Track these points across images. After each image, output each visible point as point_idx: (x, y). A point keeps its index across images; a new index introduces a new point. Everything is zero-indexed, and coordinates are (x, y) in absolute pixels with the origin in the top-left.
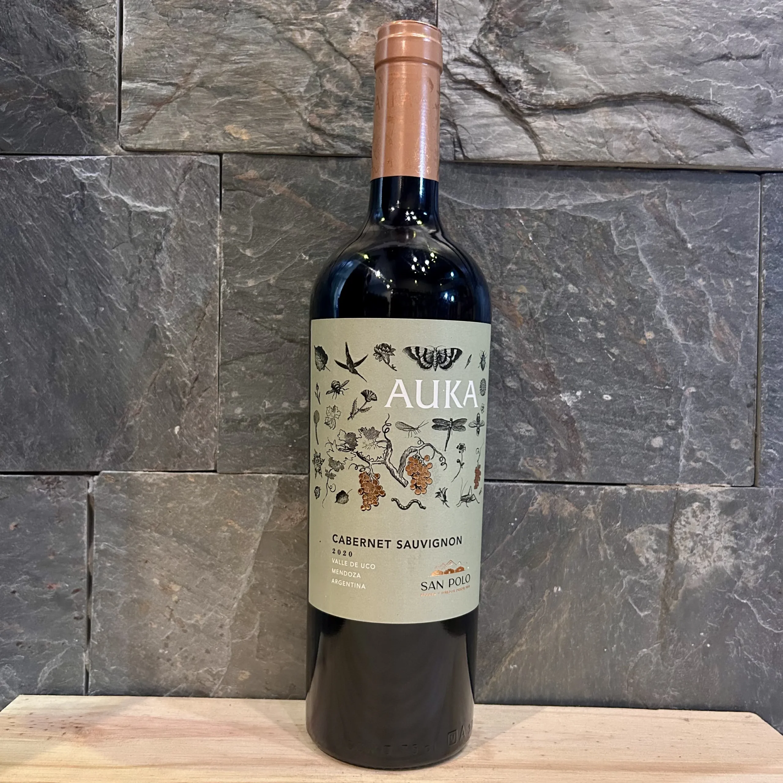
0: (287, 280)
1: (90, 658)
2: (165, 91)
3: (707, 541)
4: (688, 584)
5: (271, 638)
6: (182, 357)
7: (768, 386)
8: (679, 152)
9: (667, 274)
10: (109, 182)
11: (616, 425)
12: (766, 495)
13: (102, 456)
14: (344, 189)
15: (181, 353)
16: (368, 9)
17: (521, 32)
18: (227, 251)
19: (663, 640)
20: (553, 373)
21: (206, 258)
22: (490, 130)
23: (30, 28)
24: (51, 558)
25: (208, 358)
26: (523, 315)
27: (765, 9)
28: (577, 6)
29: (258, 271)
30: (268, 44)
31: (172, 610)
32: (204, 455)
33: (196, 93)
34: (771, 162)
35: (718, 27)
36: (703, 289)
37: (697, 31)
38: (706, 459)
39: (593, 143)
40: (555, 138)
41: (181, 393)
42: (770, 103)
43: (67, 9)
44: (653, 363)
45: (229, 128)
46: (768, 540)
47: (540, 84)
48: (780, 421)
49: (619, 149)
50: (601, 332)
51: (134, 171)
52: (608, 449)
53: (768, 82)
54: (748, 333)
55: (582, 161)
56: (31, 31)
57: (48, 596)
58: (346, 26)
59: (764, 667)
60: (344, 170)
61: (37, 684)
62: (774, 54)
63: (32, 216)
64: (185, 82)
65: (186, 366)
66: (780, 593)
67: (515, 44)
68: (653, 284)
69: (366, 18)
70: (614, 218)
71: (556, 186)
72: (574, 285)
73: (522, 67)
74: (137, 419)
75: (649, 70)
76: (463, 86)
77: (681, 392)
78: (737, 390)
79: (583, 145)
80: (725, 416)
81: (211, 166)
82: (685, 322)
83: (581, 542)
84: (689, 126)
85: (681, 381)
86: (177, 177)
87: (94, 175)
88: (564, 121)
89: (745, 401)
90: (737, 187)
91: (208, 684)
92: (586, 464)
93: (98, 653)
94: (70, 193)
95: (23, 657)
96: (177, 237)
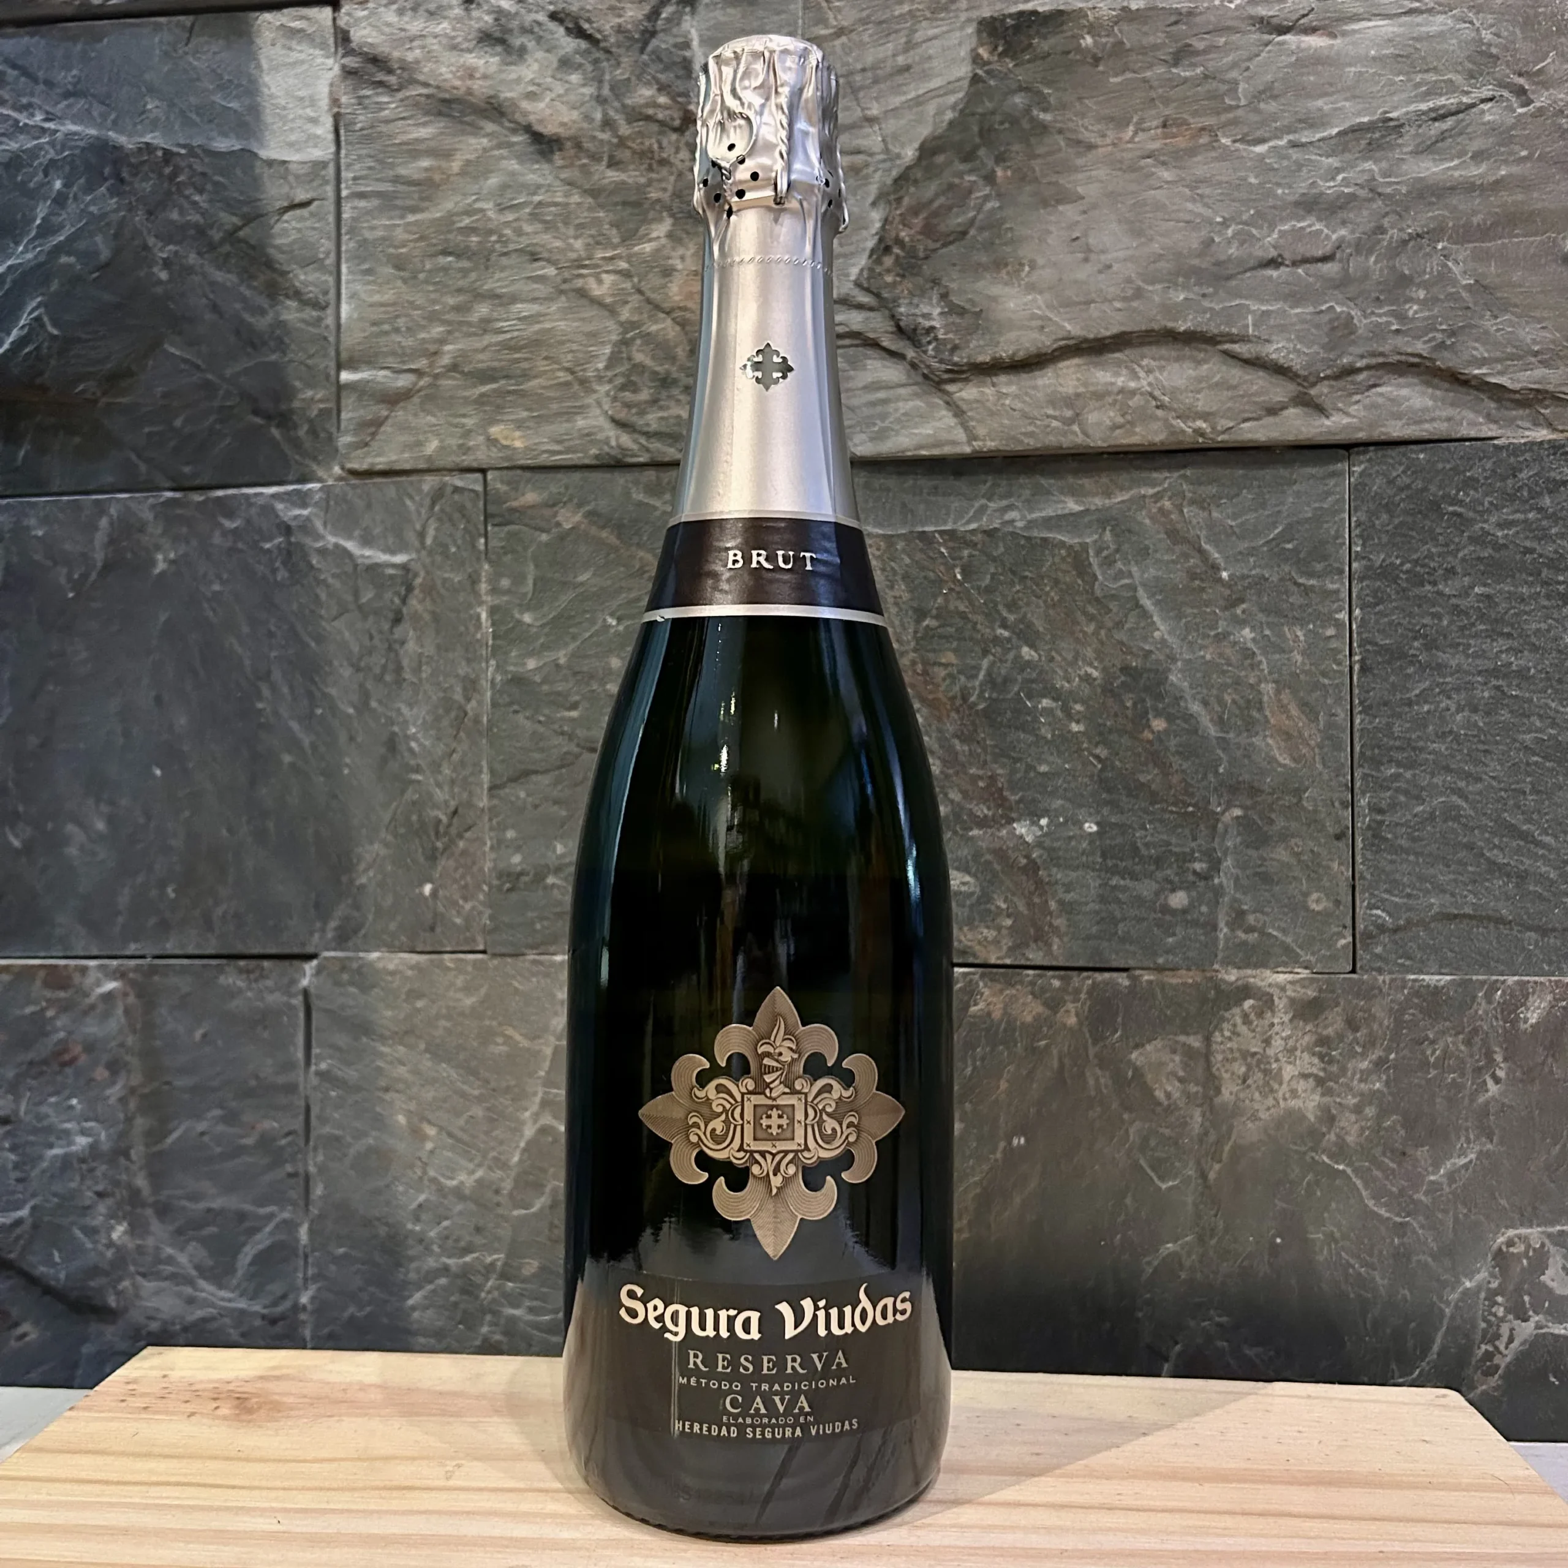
0: (585, 657)
2: (403, 381)
3: (1269, 1063)
4: (1241, 1137)
6: (435, 780)
7: (1369, 804)
8: (1201, 424)
9: (1186, 624)
10: (326, 522)
11: (1107, 872)
12: (1372, 989)
13: (323, 930)
15: (433, 774)
16: (696, 234)
17: (935, 250)
18: (496, 617)
19: (1199, 1230)
20: (1001, 790)
21: (467, 629)
22: (891, 408)
23: (214, 304)
25: (471, 779)
26: (953, 699)
27: (1340, 177)
28: (1026, 200)
29: (542, 645)
30: (549, 299)
31: (426, 1164)
32: (468, 928)
33: (446, 382)
34: (1361, 430)
35: (1260, 215)
36: (1250, 645)
37: (1225, 224)
38: (1264, 926)
39: (1055, 418)
40: (992, 414)
41: (432, 834)
42: (1352, 333)
43: (263, 272)
44: (1165, 769)
45: (495, 430)
46: (1379, 1063)
47: (967, 330)
48: (1392, 862)
49: (1099, 424)
50: (1078, 722)
51: (360, 503)
53: (1349, 299)
54: (1333, 715)
55: (1037, 449)
56: (215, 308)
57: (249, 1141)
58: (664, 263)
59: (1378, 1279)
60: (669, 483)
61: (237, 1271)
62: (1358, 252)
63: (221, 579)
64: (431, 365)
65: (439, 793)
66: (1404, 1154)
67: (926, 270)
68: (1163, 641)
70: (1096, 537)
71: (1001, 490)
72: (1032, 646)
73: (938, 304)
74: (371, 874)
75: (1146, 294)
76: (847, 342)
77: (1216, 818)
78: (1315, 811)
79: (1038, 422)
80: (1297, 855)
81: (471, 490)
82: (1221, 701)
83: (1055, 1064)
84: (1216, 379)
85: (1213, 800)
86: (423, 511)
87: (305, 512)
88: (1008, 385)
89: (1331, 830)
90: (1307, 474)
91: (478, 1279)
92: (1060, 937)
93: (319, 1227)
94: (270, 540)
95: (215, 1230)
96: (424, 599)
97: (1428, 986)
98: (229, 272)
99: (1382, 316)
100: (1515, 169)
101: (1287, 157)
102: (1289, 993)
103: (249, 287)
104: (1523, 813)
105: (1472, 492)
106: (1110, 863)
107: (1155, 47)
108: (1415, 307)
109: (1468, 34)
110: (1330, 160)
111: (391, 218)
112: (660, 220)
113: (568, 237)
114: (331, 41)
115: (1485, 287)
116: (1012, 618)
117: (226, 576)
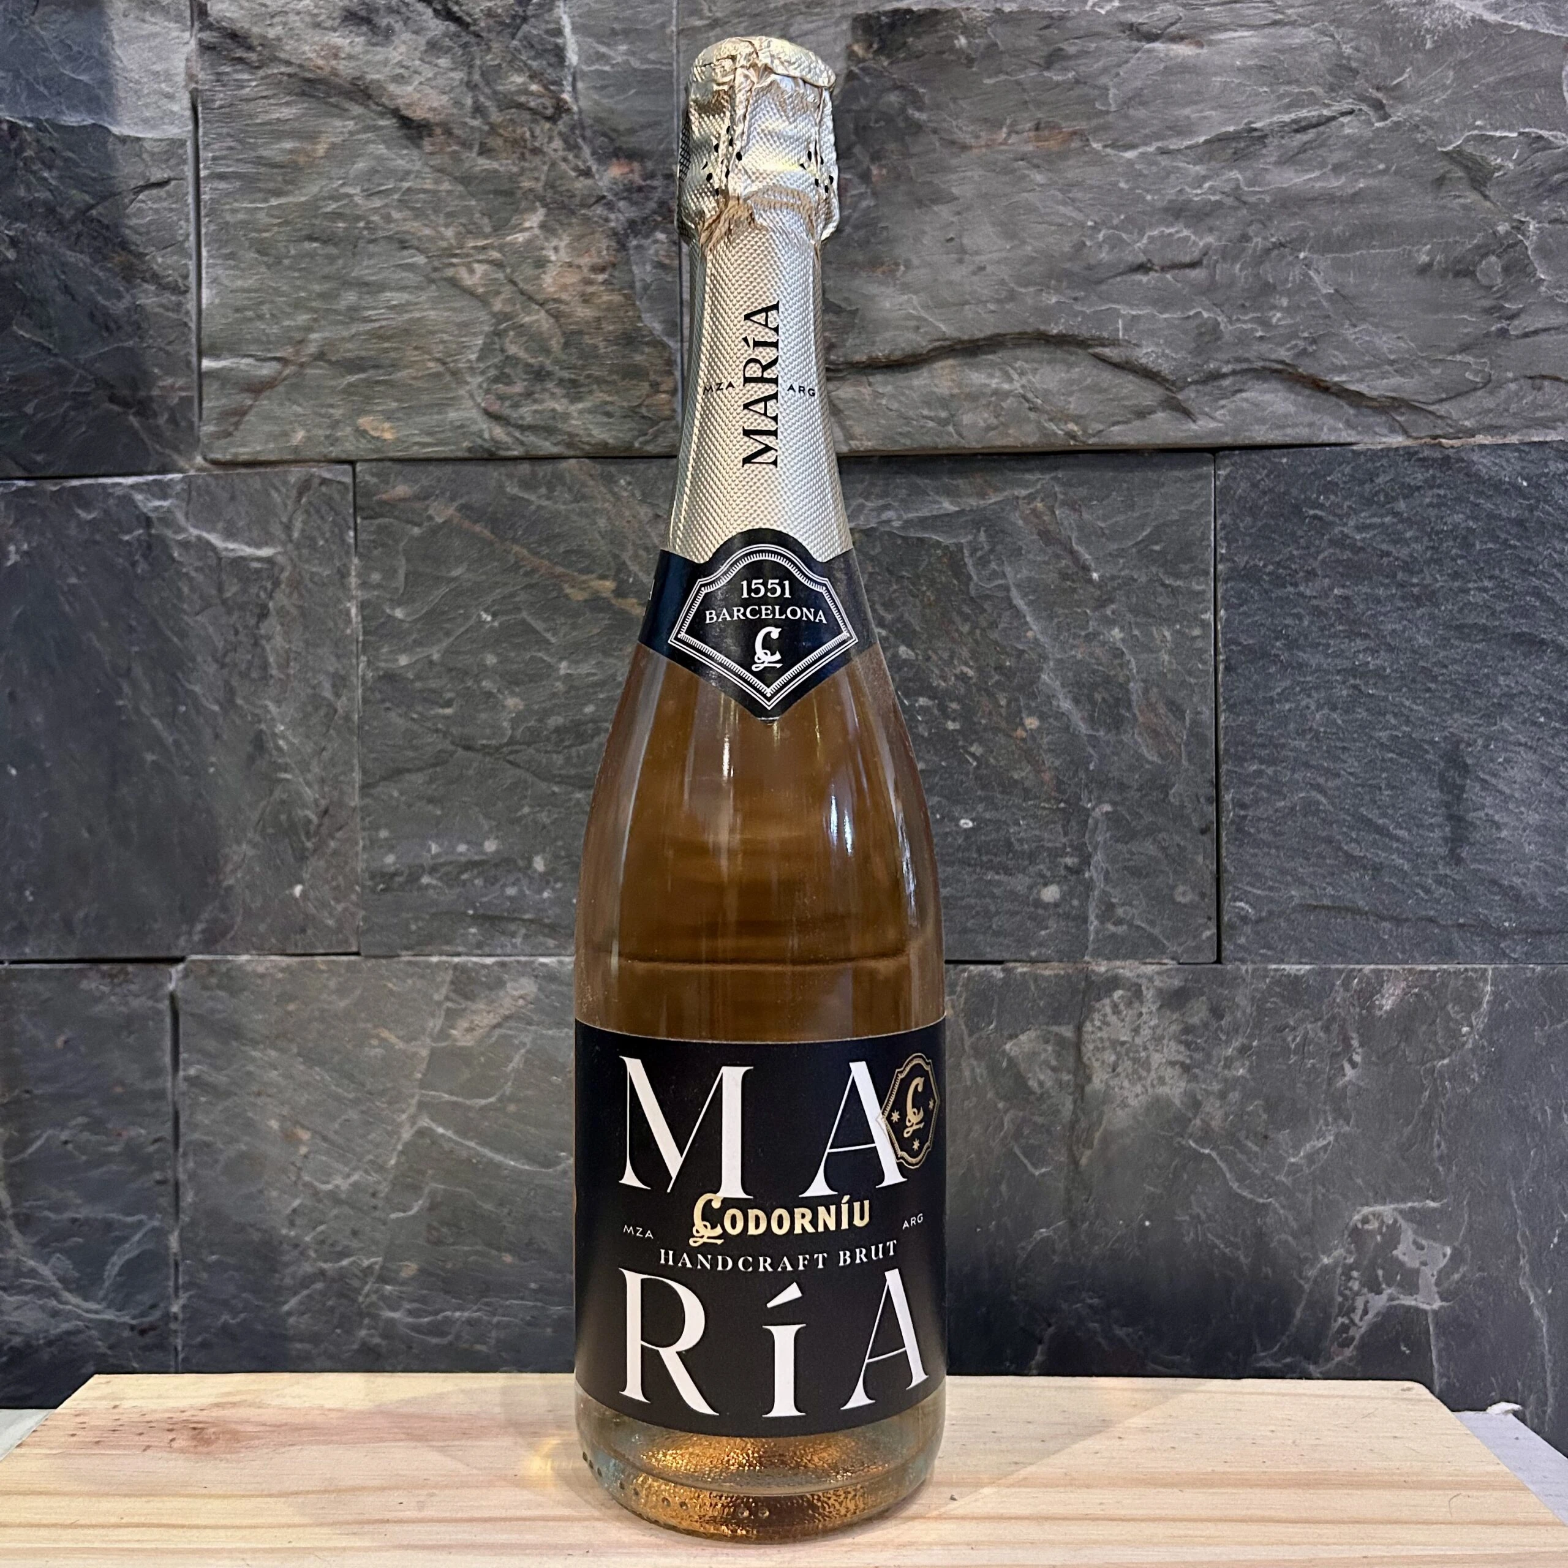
0: (458, 653)
1: (180, 1243)
2: (267, 370)
3: (1137, 1051)
4: (1110, 1123)
6: (304, 779)
7: (1233, 800)
8: (1072, 426)
9: (1057, 624)
10: (188, 513)
11: (982, 867)
12: (1235, 978)
13: (189, 933)
14: (544, 507)
15: (302, 772)
16: (570, 225)
18: (366, 612)
19: (1071, 1215)
21: (336, 624)
25: (342, 778)
27: (1207, 185)
28: (901, 199)
29: (415, 641)
30: (419, 288)
31: (300, 1169)
32: (340, 929)
33: (313, 371)
34: (1225, 434)
35: (1130, 220)
36: (1120, 645)
37: (1096, 228)
38: (1133, 919)
39: (930, 418)
40: (869, 414)
41: (302, 834)
42: (1218, 339)
43: (118, 254)
44: (1037, 767)
45: (364, 422)
46: (1243, 1050)
47: (843, 330)
48: (1255, 855)
49: (974, 425)
50: (954, 720)
51: (224, 495)
52: (972, 907)
53: (1215, 305)
54: (1199, 713)
56: (66, 290)
57: (115, 1149)
58: (537, 253)
59: (1242, 1258)
60: (543, 478)
61: (103, 1281)
62: (1224, 258)
63: (76, 570)
64: (297, 353)
65: (309, 792)
66: (1266, 1137)
68: (1036, 641)
69: (566, 240)
70: (970, 537)
71: (877, 490)
72: (909, 645)
74: (239, 875)
75: (1019, 297)
77: (1088, 813)
78: (1182, 807)
79: (915, 422)
80: (1164, 849)
81: (339, 482)
82: (1091, 700)
84: (1087, 382)
85: (1084, 795)
86: (289, 502)
87: (166, 504)
88: (884, 385)
89: (1196, 824)
90: (1175, 476)
91: (356, 1283)
93: (191, 1235)
94: (129, 532)
95: (80, 1240)
96: (291, 593)
97: (1289, 975)
98: (82, 252)
99: (1246, 323)
100: (1374, 182)
101: (1156, 163)
102: (1157, 983)
103: (102, 268)
104: (1379, 808)
105: (1332, 497)
106: (985, 859)
107: (1028, 50)
108: (1279, 315)
109: (1329, 47)
110: (1198, 168)
111: (251, 202)
112: (533, 210)
113: (438, 225)
114: (188, 13)
115: (1344, 297)
116: (889, 617)
117: (82, 569)
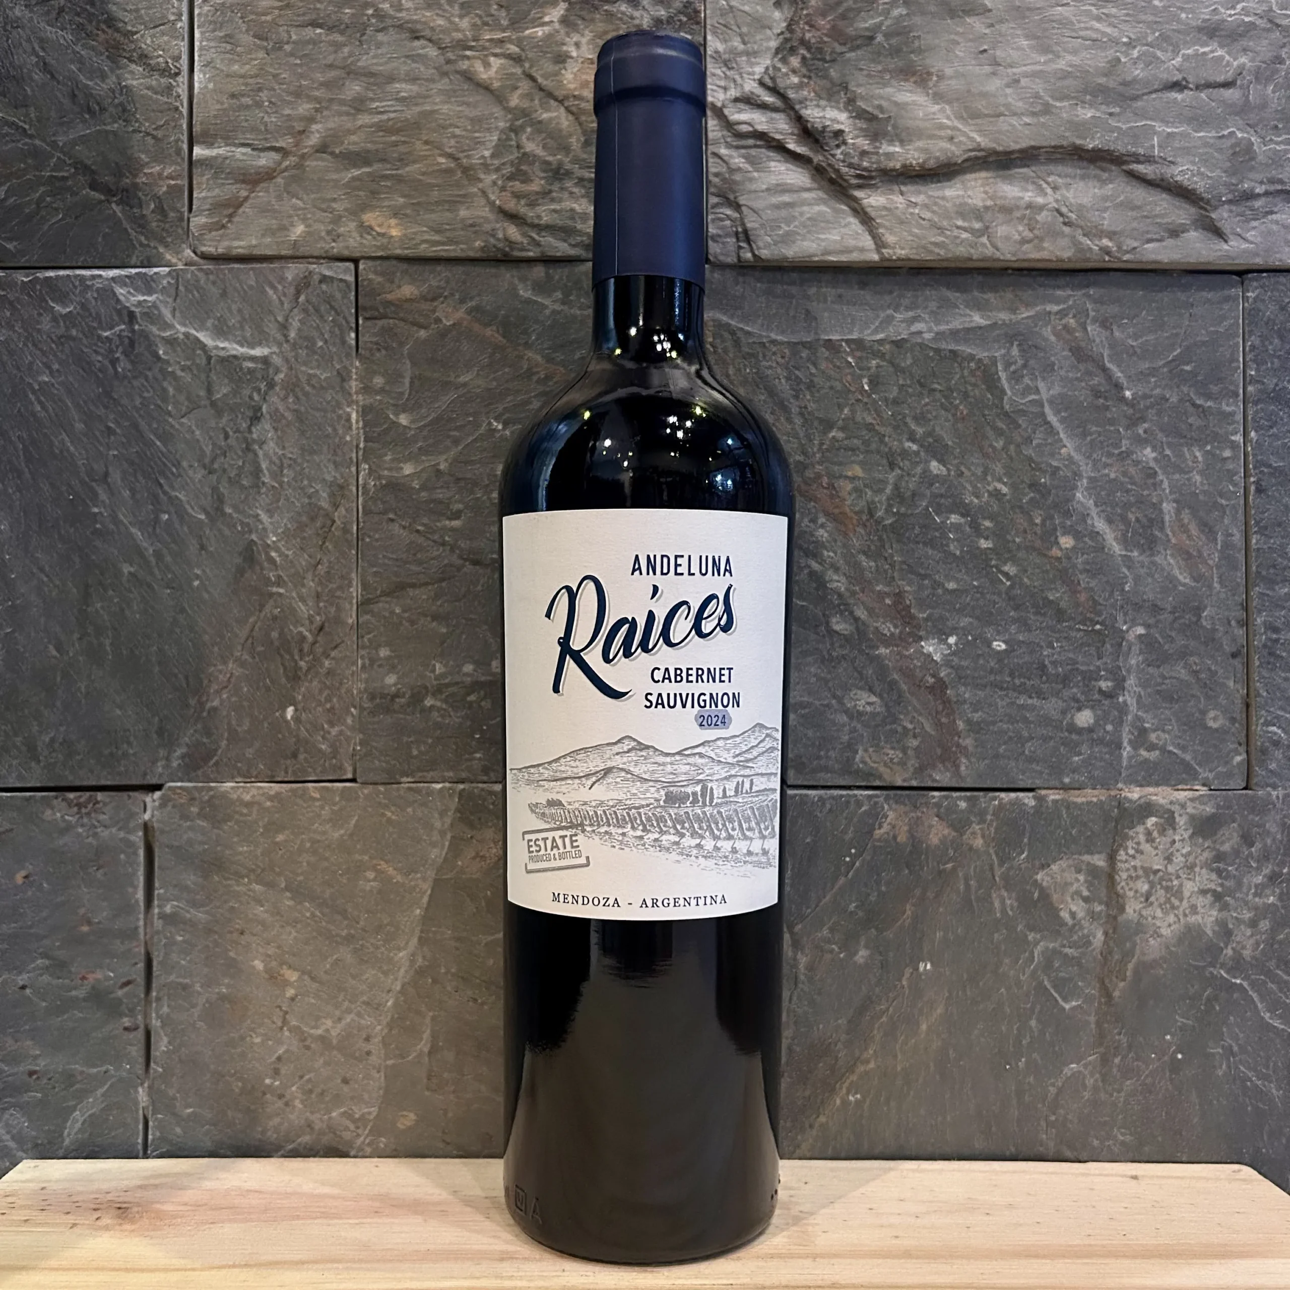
0: (466, 463)
1: (150, 1095)
2: (265, 160)
3: (1171, 881)
4: (1144, 954)
5: (450, 1056)
6: (298, 594)
7: (1265, 623)
8: (1106, 242)
9: (1092, 441)
10: (174, 309)
11: (1014, 690)
12: (1268, 804)
13: (168, 759)
14: (559, 312)
15: (295, 586)
16: (593, 20)
17: (843, 53)
18: (369, 417)
19: (1102, 1050)
20: (909, 607)
21: (334, 429)
22: (796, 212)
23: (45, 63)
24: (85, 929)
25: (338, 593)
26: (856, 513)
27: (1239, 6)
28: (933, 8)
29: (420, 449)
30: (433, 81)
31: (286, 1013)
32: (335, 754)
33: (315, 163)
34: (1257, 255)
35: (1164, 38)
36: (1152, 464)
37: (1131, 45)
38: (1165, 744)
39: (965, 229)
40: (902, 222)
41: (296, 652)
42: (1253, 159)
43: (103, 31)
44: (1073, 588)
45: (370, 218)
46: (1273, 878)
47: (875, 136)
49: (1007, 238)
50: (987, 538)
51: (214, 290)
52: (1002, 732)
53: (1249, 125)
54: (1230, 535)
55: (947, 260)
56: (46, 67)
57: (80, 993)
58: (556, 49)
59: (1274, 1091)
60: (559, 282)
61: (63, 1142)
62: (1257, 78)
63: (49, 367)
64: (297, 144)
65: (303, 608)
67: (833, 73)
68: (1070, 458)
69: (588, 35)
70: (1003, 351)
71: (906, 302)
72: (941, 461)
73: (846, 109)
74: (225, 696)
75: (1054, 110)
76: (751, 142)
77: (1122, 635)
78: (1214, 630)
79: (948, 233)
80: (1195, 673)
81: (341, 280)
82: (1124, 519)
83: (962, 888)
84: (1118, 200)
85: (1120, 618)
86: (286, 300)
87: (150, 298)
88: (917, 195)
89: (1228, 649)
90: (1204, 297)
91: (346, 1135)
92: (967, 757)
93: (163, 1087)
94: (111, 329)
95: (39, 1095)
96: (286, 397)
98: (63, 29)
99: (1280, 144)
102: (1189, 810)
103: (84, 46)
106: (1017, 682)
113: (452, 15)
116: (920, 431)
117: (56, 366)
